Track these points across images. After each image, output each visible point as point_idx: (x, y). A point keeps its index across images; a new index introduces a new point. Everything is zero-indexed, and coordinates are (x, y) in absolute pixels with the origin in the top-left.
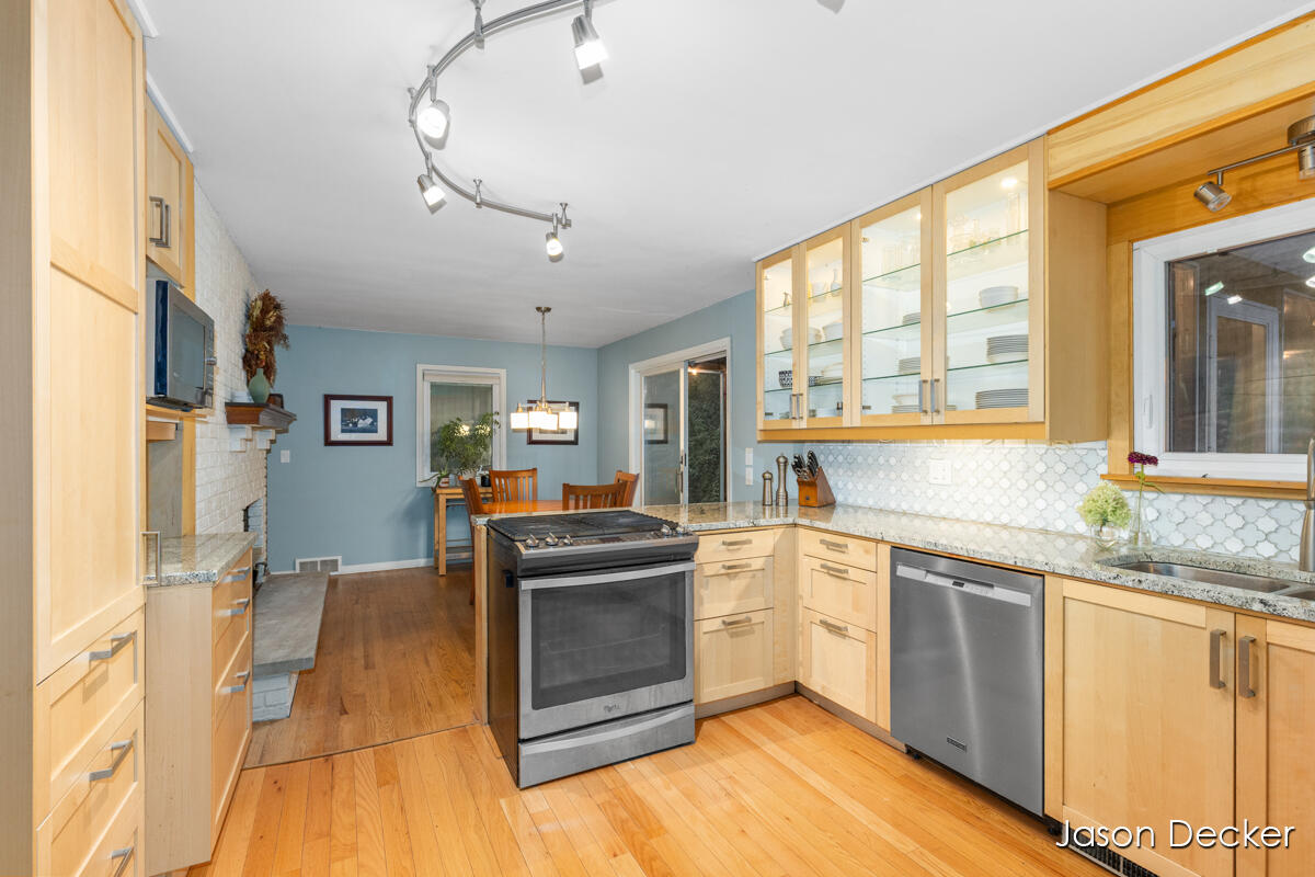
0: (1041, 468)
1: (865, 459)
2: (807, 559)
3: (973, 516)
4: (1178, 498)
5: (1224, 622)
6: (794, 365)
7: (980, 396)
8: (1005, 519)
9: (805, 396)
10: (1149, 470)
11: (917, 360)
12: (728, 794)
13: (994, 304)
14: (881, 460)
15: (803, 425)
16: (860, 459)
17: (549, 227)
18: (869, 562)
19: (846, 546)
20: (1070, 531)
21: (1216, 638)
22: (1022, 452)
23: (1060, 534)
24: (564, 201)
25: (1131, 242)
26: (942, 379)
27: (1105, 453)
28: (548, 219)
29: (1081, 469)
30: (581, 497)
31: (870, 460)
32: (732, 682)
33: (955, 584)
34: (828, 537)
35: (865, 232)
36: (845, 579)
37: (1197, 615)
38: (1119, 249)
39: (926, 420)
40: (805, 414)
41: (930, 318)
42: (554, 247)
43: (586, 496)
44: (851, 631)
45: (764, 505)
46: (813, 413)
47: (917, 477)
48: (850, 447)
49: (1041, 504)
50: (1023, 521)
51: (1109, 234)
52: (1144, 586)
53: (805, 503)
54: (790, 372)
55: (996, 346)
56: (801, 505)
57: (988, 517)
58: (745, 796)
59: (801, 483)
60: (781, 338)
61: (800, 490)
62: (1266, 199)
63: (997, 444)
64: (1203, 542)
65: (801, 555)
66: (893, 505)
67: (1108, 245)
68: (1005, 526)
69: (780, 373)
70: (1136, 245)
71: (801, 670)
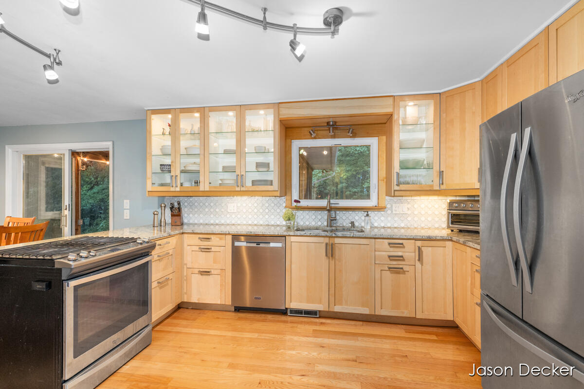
0: (267, 205)
1: (199, 204)
2: (189, 247)
3: (245, 223)
4: (301, 212)
5: (327, 240)
6: (172, 162)
7: (253, 181)
8: (255, 222)
9: (179, 176)
10: (298, 204)
11: (235, 167)
12: (185, 353)
13: (260, 151)
14: (207, 204)
15: (178, 189)
16: (196, 204)
17: (48, 62)
18: (222, 243)
19: (211, 238)
20: (276, 224)
21: (327, 244)
22: (261, 200)
23: (273, 225)
24: (58, 48)
25: (292, 140)
26: (244, 175)
27: (285, 200)
28: (49, 56)
29: (278, 205)
30: (13, 234)
31: (201, 204)
32: (160, 310)
33: (257, 244)
34: (201, 236)
35: (211, 114)
36: (210, 252)
37: (321, 240)
38: (288, 141)
39: (238, 189)
40: (179, 185)
41: (239, 151)
42: (51, 75)
43: (17, 234)
44: (213, 272)
45: (154, 227)
46: (182, 185)
47: (223, 210)
48: (191, 199)
49: (267, 217)
50: (261, 222)
51: (286, 136)
52: (311, 235)
53: (174, 225)
54: (170, 165)
55: (259, 165)
56: (172, 225)
57: (250, 222)
58: (193, 350)
59: (172, 215)
60: (161, 149)
61: (172, 219)
62: (320, 137)
63: (253, 198)
64: (307, 223)
65: (185, 245)
66: (212, 222)
67: (286, 139)
68: (256, 225)
69: (161, 165)
70: (292, 141)
71: (185, 296)
